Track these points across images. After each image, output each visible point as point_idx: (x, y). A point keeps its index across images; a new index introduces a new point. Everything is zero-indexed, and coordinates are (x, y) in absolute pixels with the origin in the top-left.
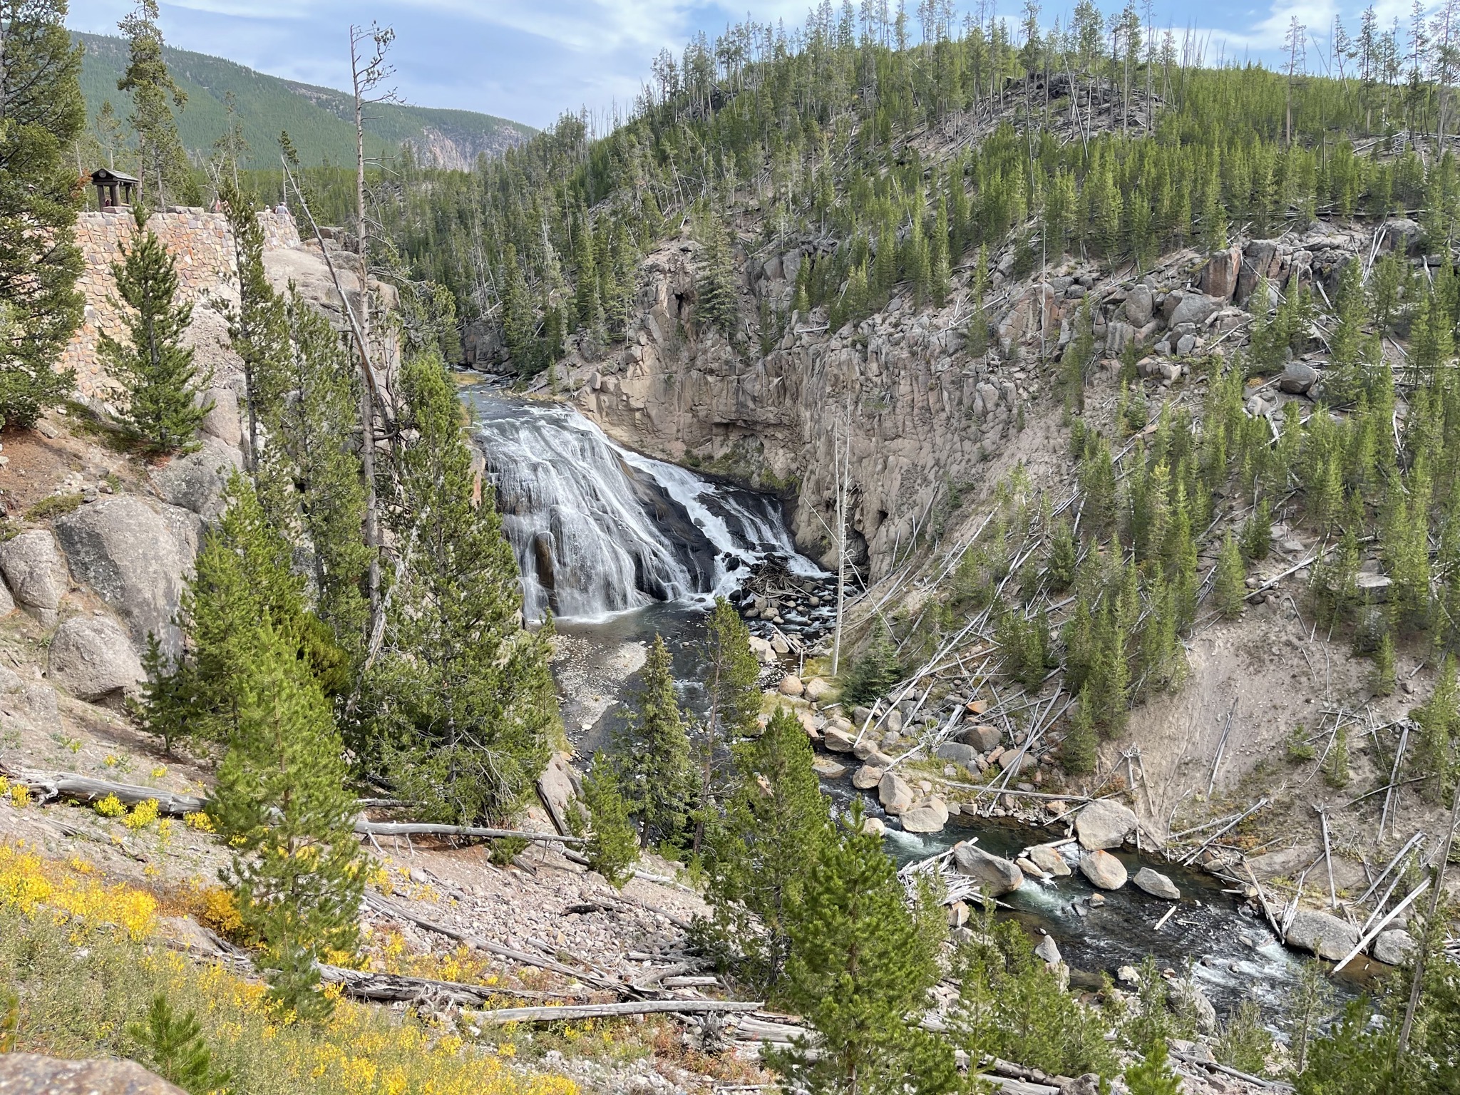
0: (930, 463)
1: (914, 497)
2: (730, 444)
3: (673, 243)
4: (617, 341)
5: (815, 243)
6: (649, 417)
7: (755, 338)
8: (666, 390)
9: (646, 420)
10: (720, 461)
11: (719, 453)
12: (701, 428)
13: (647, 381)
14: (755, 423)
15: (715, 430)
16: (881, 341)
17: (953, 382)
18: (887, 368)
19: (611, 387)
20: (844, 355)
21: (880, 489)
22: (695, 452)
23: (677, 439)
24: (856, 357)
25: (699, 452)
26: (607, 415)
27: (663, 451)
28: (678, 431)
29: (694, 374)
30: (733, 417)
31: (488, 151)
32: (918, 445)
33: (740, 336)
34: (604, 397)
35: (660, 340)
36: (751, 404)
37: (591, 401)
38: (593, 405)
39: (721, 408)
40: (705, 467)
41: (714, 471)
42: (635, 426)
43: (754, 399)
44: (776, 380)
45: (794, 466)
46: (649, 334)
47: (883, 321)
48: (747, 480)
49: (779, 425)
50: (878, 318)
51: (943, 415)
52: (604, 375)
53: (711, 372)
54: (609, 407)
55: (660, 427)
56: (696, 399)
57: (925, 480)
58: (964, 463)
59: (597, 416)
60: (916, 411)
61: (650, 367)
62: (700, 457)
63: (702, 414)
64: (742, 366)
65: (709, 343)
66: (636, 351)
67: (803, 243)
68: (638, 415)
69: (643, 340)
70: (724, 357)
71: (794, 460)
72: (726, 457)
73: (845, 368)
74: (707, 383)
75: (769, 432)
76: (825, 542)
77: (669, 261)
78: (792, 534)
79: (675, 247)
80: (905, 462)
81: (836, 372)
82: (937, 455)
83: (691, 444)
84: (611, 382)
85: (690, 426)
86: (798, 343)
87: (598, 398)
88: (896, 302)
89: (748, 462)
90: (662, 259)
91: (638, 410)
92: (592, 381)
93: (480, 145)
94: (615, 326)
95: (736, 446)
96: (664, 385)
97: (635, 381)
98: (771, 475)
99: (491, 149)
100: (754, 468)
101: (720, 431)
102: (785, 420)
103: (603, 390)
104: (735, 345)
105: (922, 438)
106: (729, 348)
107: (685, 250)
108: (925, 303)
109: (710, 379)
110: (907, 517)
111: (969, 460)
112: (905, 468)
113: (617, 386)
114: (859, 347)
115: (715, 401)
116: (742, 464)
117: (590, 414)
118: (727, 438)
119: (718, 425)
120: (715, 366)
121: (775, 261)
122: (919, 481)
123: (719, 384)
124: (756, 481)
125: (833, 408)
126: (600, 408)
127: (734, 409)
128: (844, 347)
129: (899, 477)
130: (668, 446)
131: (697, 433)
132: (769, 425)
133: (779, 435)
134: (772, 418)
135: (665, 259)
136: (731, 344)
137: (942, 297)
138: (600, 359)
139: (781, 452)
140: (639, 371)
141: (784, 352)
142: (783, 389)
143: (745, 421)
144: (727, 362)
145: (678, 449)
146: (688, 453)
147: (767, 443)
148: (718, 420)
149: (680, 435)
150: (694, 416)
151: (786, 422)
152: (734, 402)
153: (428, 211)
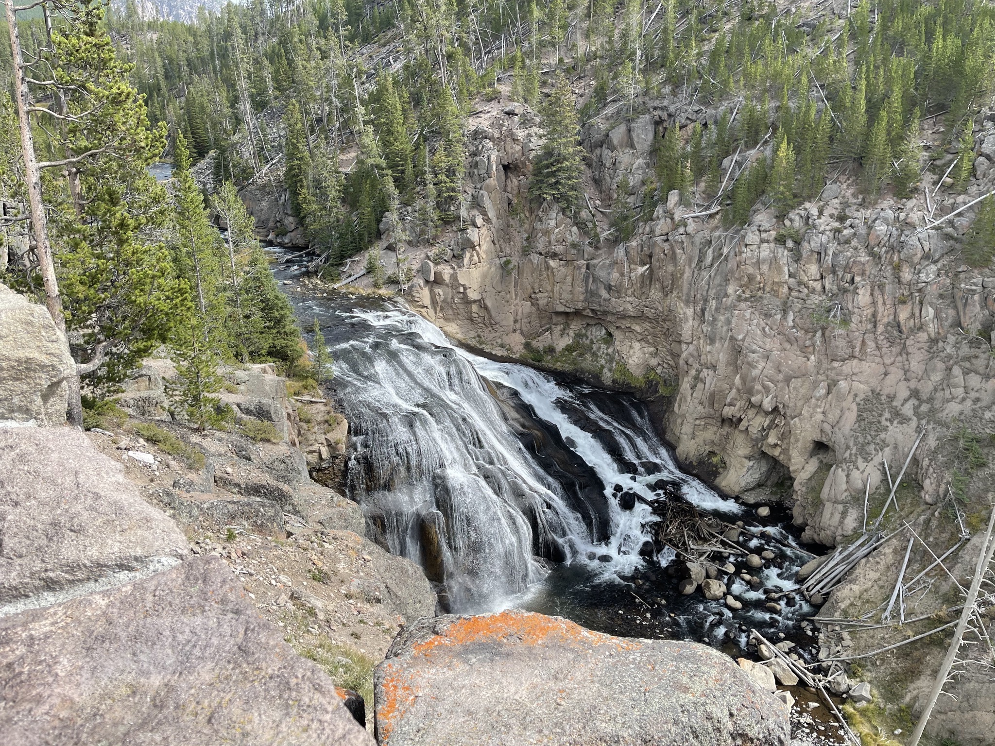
0: (903, 393)
1: (883, 435)
2: (571, 333)
3: (493, 104)
4: (448, 221)
5: (672, 109)
6: (486, 308)
7: (599, 216)
8: (502, 276)
9: (483, 313)
10: (562, 354)
11: (561, 343)
12: (540, 318)
13: (483, 267)
14: (606, 313)
15: (555, 319)
16: (824, 239)
17: (941, 296)
18: (834, 272)
19: (447, 278)
20: (766, 251)
21: (820, 417)
22: (534, 343)
23: (515, 331)
24: (784, 255)
25: (539, 344)
26: (442, 309)
27: (502, 346)
28: (516, 321)
29: (535, 258)
30: (580, 306)
31: (181, 11)
32: (882, 370)
33: (584, 214)
34: (439, 290)
35: (494, 220)
36: (604, 294)
37: (424, 295)
38: (427, 301)
39: (565, 296)
40: (548, 361)
41: (558, 366)
42: (471, 320)
43: (609, 288)
44: (641, 270)
45: (654, 362)
46: (484, 213)
47: (821, 213)
48: (597, 376)
49: (640, 317)
50: (812, 208)
51: (923, 336)
52: (436, 264)
53: (554, 255)
54: (444, 301)
55: (498, 319)
56: (536, 286)
57: (897, 414)
58: (969, 403)
59: (431, 311)
60: (880, 328)
61: (486, 252)
62: (541, 349)
63: (542, 302)
64: (591, 250)
65: (552, 223)
66: (473, 234)
67: (655, 109)
68: (475, 308)
69: (479, 221)
70: (570, 239)
71: (655, 354)
72: (569, 349)
73: (765, 268)
74: (548, 267)
75: (626, 323)
76: (715, 460)
77: (492, 125)
78: (671, 448)
79: (495, 110)
80: (862, 389)
81: (751, 270)
82: (913, 384)
83: (530, 336)
84: (446, 271)
85: (529, 315)
86: (681, 230)
87: (431, 291)
88: (831, 188)
89: (594, 354)
90: (484, 123)
91: (475, 301)
92: (423, 271)
93: (175, 6)
94: (445, 202)
95: (578, 335)
96: (500, 271)
97: (473, 270)
98: (624, 369)
99: (184, 10)
100: (603, 362)
101: (560, 319)
102: (649, 313)
103: (438, 281)
104: (580, 225)
105: (888, 361)
106: (575, 229)
107: (510, 114)
108: (880, 193)
109: (552, 263)
110: (877, 459)
111: (978, 400)
112: (862, 396)
113: (454, 277)
114: (790, 244)
115: (557, 288)
116: (588, 356)
117: (423, 310)
118: (567, 326)
119: (558, 314)
120: (559, 249)
121: (622, 128)
122: (887, 415)
123: (563, 270)
124: (607, 376)
125: (747, 314)
126: (434, 302)
127: (582, 298)
128: (763, 241)
129: (854, 407)
130: (507, 340)
131: (536, 323)
132: (624, 316)
133: (637, 328)
134: (631, 310)
135: (487, 123)
136: (576, 224)
137: (904, 185)
138: (430, 243)
139: (637, 345)
140: (476, 258)
141: (659, 239)
142: (650, 278)
143: (592, 310)
144: (574, 245)
145: (516, 342)
146: (527, 345)
147: (616, 334)
148: (561, 309)
149: (518, 326)
150: (532, 304)
151: (650, 315)
152: (582, 290)
153: (158, 59)
